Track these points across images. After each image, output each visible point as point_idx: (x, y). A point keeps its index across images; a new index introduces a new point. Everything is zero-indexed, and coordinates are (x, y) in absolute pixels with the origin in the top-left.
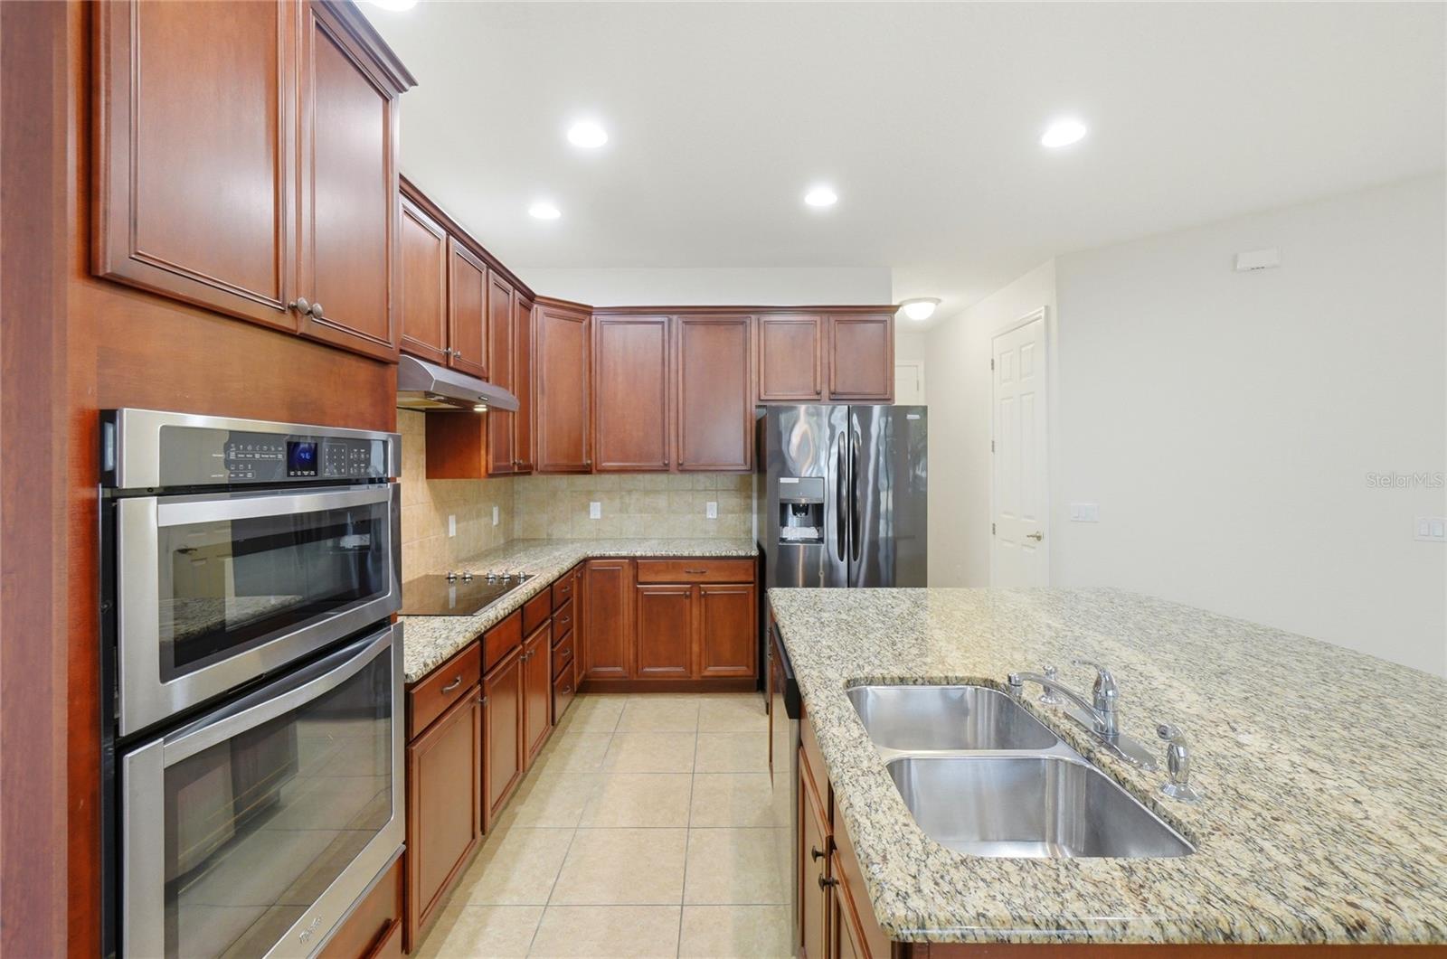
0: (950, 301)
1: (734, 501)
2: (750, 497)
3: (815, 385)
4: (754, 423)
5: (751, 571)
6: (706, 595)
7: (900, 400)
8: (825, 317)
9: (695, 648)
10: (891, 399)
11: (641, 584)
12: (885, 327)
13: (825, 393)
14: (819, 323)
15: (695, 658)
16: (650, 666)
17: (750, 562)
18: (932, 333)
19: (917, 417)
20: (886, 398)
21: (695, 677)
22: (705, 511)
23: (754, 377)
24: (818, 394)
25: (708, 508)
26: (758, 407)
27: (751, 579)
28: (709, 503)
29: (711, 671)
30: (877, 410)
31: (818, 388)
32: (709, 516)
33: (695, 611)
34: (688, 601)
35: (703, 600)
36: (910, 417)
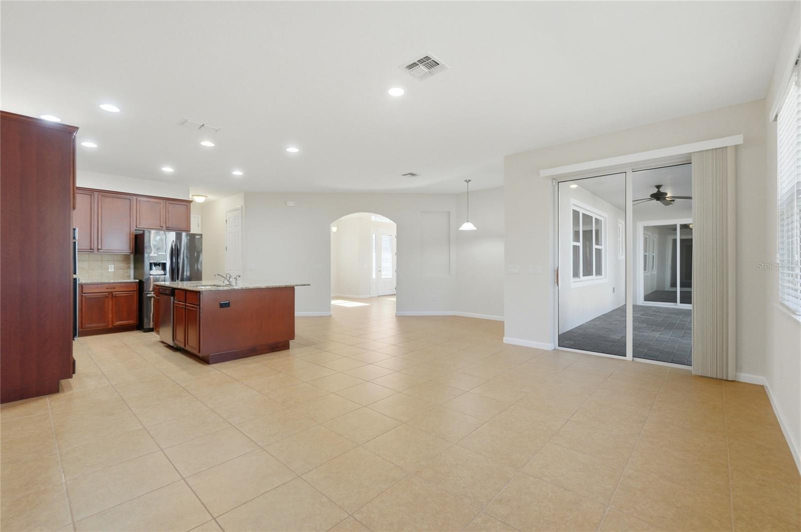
0: (211, 197)
1: (122, 265)
2: (130, 263)
3: (160, 224)
4: (134, 236)
5: (136, 287)
6: (115, 296)
7: (192, 231)
8: (164, 201)
9: (110, 316)
10: (189, 231)
11: (85, 293)
12: (188, 207)
13: (164, 227)
14: (162, 203)
15: (110, 320)
16: (89, 324)
17: (135, 284)
18: (205, 207)
19: (199, 237)
20: (187, 230)
21: (110, 326)
22: (108, 269)
23: (135, 220)
24: (161, 227)
25: (110, 267)
26: (135, 230)
27: (136, 290)
28: (110, 266)
29: (118, 323)
30: (184, 234)
31: (162, 225)
32: (110, 270)
33: (110, 303)
34: (107, 299)
35: (114, 299)
36: (197, 237)
